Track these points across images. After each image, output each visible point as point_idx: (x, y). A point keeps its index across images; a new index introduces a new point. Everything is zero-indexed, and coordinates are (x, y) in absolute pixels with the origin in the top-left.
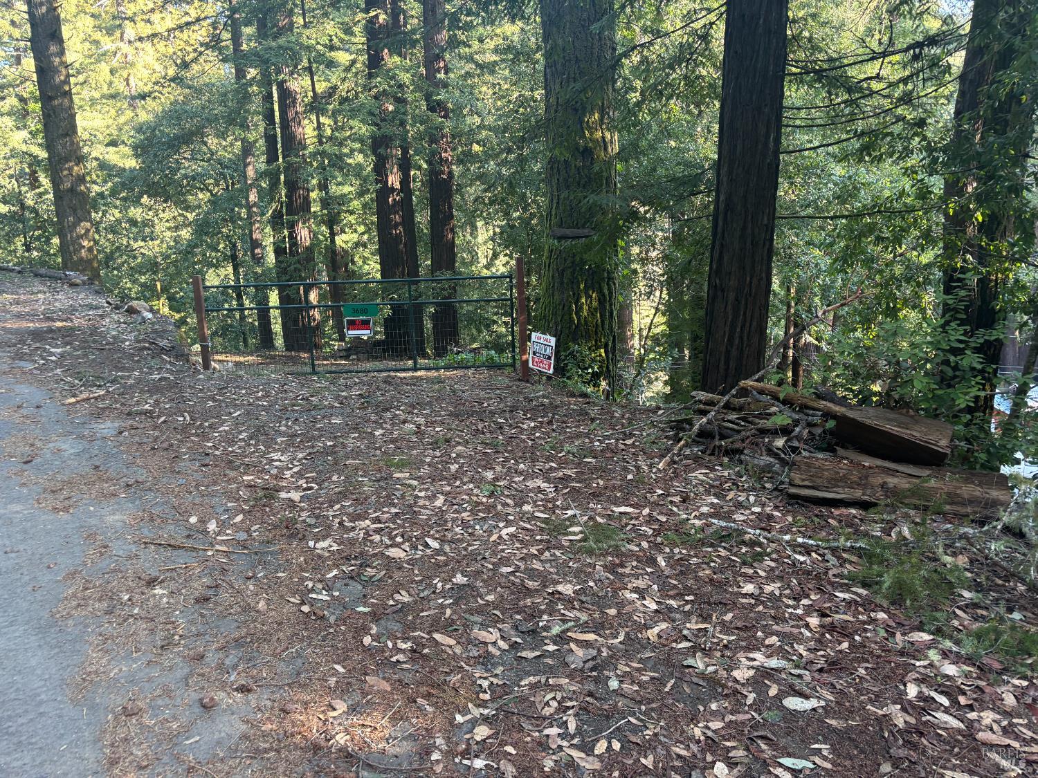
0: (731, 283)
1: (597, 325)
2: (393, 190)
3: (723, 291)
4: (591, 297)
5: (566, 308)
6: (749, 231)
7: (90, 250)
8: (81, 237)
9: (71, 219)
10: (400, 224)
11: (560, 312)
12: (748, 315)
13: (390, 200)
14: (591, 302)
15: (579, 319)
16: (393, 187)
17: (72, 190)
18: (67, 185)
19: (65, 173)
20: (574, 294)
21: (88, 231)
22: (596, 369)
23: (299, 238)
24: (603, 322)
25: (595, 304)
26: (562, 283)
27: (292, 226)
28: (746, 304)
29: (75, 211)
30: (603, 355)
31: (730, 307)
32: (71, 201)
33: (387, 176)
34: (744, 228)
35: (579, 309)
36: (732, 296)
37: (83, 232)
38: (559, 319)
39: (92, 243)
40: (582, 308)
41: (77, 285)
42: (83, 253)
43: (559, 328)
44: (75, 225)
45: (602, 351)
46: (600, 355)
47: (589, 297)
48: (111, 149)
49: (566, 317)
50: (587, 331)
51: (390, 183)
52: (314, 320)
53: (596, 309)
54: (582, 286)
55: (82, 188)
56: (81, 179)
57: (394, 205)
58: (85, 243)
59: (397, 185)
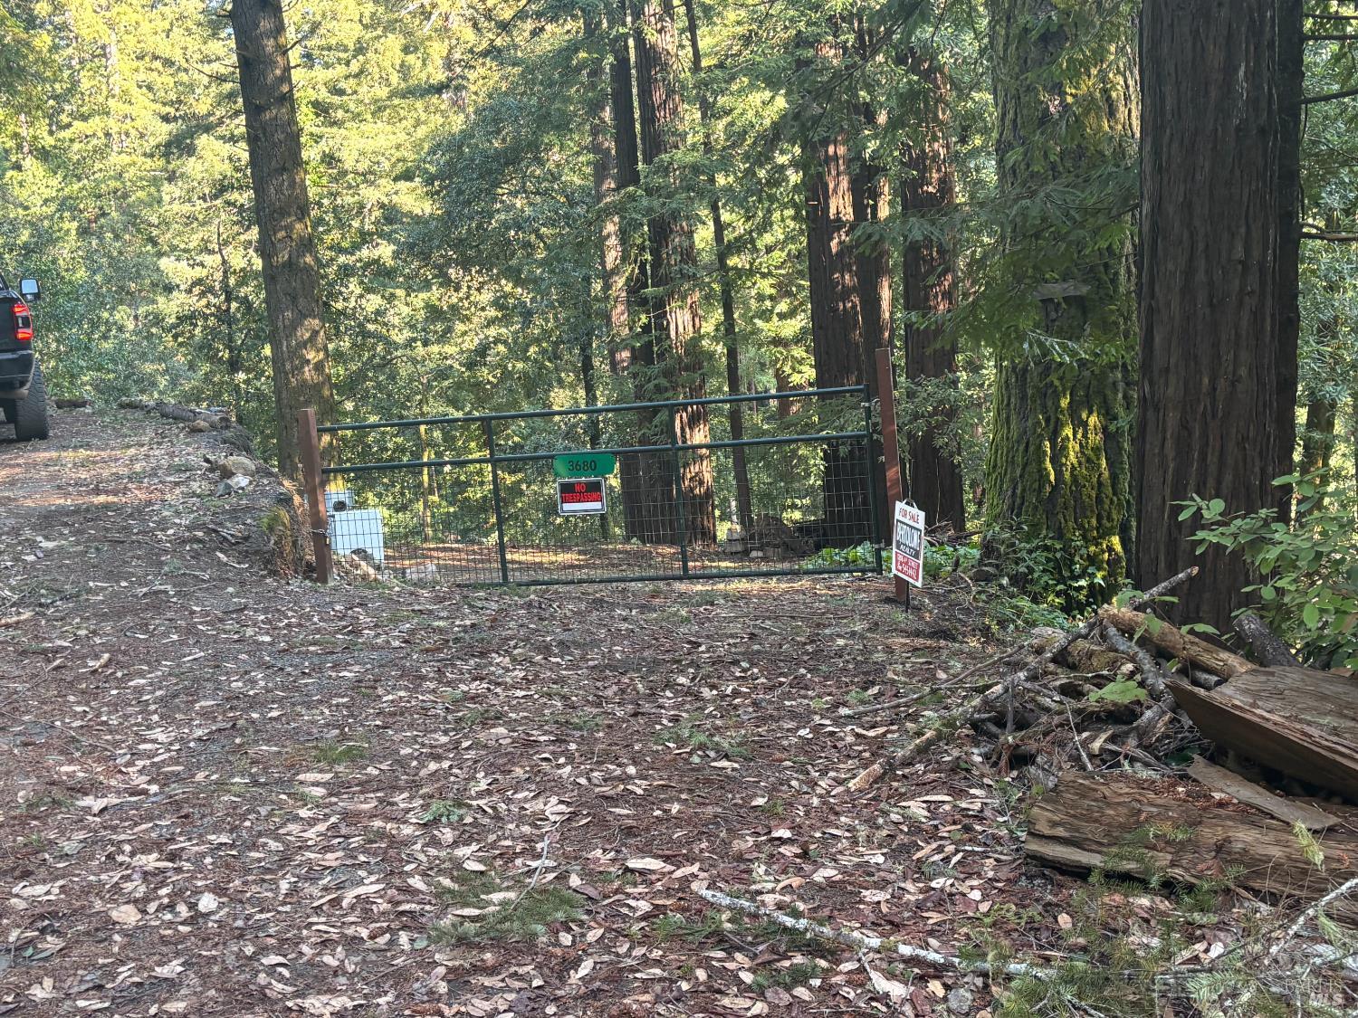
0: (1171, 391)
1: (1100, 484)
2: (838, 223)
3: (1157, 409)
4: (1085, 424)
5: (1032, 449)
6: (1201, 276)
7: (319, 367)
8: (304, 345)
9: (288, 314)
10: (854, 289)
11: (1019, 459)
12: (1212, 459)
13: (834, 244)
14: (1085, 436)
15: (1059, 474)
16: (838, 219)
17: (290, 265)
18: (283, 256)
19: (281, 234)
20: (1047, 420)
21: (315, 333)
22: (1099, 580)
23: (672, 327)
24: (1114, 477)
25: (1095, 439)
26: (1023, 398)
27: (659, 306)
28: (1205, 435)
29: (294, 299)
30: (1118, 548)
31: (1169, 444)
32: (289, 282)
33: (827, 198)
34: (1189, 273)
35: (1058, 454)
36: (1172, 418)
37: (307, 335)
38: (1018, 472)
39: (321, 355)
40: (1064, 448)
41: (201, 431)
42: (308, 373)
43: (1019, 492)
44: (294, 325)
45: (1116, 540)
46: (1110, 549)
47: (1081, 424)
48: (403, 185)
49: (1033, 467)
50: (1077, 497)
51: (832, 211)
52: (701, 483)
53: (1096, 450)
54: (1064, 403)
55: (308, 259)
56: (308, 244)
57: (840, 254)
58: (311, 355)
59: (848, 214)
